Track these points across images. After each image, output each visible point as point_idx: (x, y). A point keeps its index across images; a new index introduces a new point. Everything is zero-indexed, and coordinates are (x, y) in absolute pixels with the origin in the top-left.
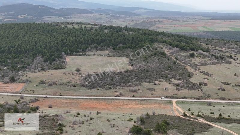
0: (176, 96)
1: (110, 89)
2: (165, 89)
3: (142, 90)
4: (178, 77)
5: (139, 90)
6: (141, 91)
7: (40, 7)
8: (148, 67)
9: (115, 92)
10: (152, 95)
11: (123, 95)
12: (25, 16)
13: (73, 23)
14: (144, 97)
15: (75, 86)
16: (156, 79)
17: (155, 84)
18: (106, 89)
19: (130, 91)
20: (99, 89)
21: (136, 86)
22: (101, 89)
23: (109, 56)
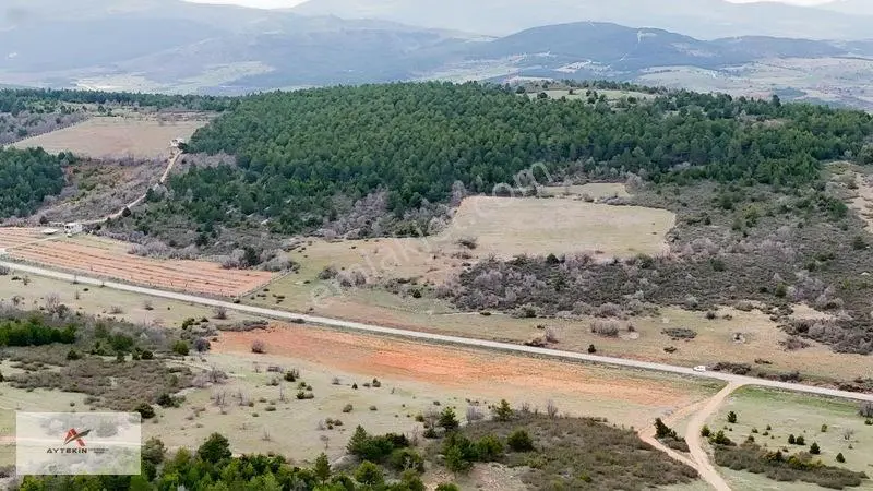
0: (764, 368)
1: (531, 315)
2: (738, 339)
3: (643, 334)
4: (822, 299)
5: (631, 329)
6: (634, 335)
7: (640, 35)
8: (733, 252)
9: (539, 327)
10: (668, 355)
11: (556, 342)
12: (582, 64)
13: (570, 85)
14: (630, 357)
15: (417, 295)
16: (733, 298)
17: (711, 317)
18: (515, 316)
19: (594, 331)
20: (494, 312)
21: (632, 315)
22: (501, 313)
23: (612, 204)
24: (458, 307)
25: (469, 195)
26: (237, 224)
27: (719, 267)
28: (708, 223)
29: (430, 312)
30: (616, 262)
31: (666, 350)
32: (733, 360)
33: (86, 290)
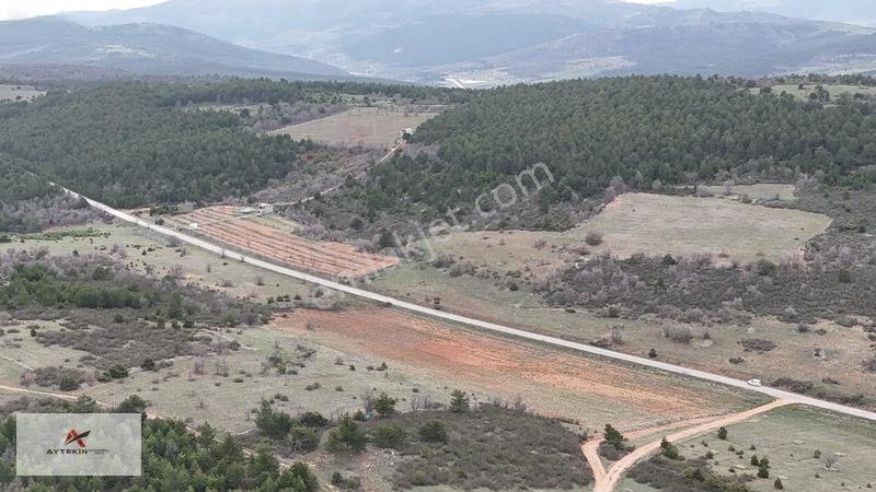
0: (828, 388)
1: (613, 315)
2: (817, 355)
3: (716, 343)
5: (707, 337)
6: (707, 343)
9: (614, 328)
11: (621, 343)
15: (514, 288)
16: (840, 312)
17: (802, 330)
18: (599, 315)
19: (667, 336)
20: (579, 310)
21: (719, 322)
22: (585, 311)
23: (769, 206)
24: (548, 302)
25: (628, 191)
26: (398, 211)
27: (845, 278)
28: (862, 230)
29: (517, 306)
30: (735, 266)
31: (731, 361)
32: (798, 377)
33: (225, 264)
